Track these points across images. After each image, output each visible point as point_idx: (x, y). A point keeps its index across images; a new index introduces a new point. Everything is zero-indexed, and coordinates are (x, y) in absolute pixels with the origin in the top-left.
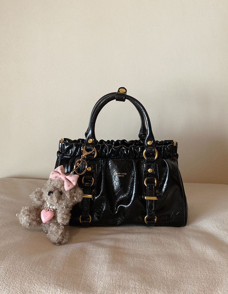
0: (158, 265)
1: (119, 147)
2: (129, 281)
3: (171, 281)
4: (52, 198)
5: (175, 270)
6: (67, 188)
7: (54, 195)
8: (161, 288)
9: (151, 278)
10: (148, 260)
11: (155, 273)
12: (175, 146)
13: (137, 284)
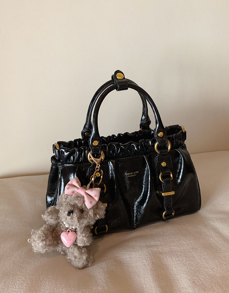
0: (200, 261)
1: (128, 144)
2: (181, 291)
3: (220, 279)
4: (72, 218)
5: (219, 265)
6: (88, 205)
7: (75, 215)
8: (215, 290)
9: (200, 280)
10: (187, 258)
11: (202, 273)
12: (184, 133)
13: (190, 291)
